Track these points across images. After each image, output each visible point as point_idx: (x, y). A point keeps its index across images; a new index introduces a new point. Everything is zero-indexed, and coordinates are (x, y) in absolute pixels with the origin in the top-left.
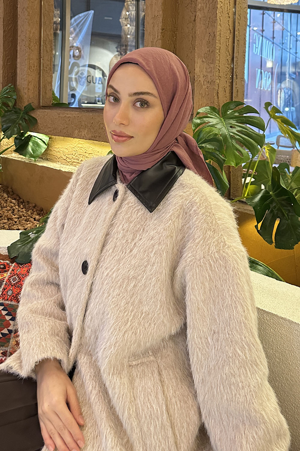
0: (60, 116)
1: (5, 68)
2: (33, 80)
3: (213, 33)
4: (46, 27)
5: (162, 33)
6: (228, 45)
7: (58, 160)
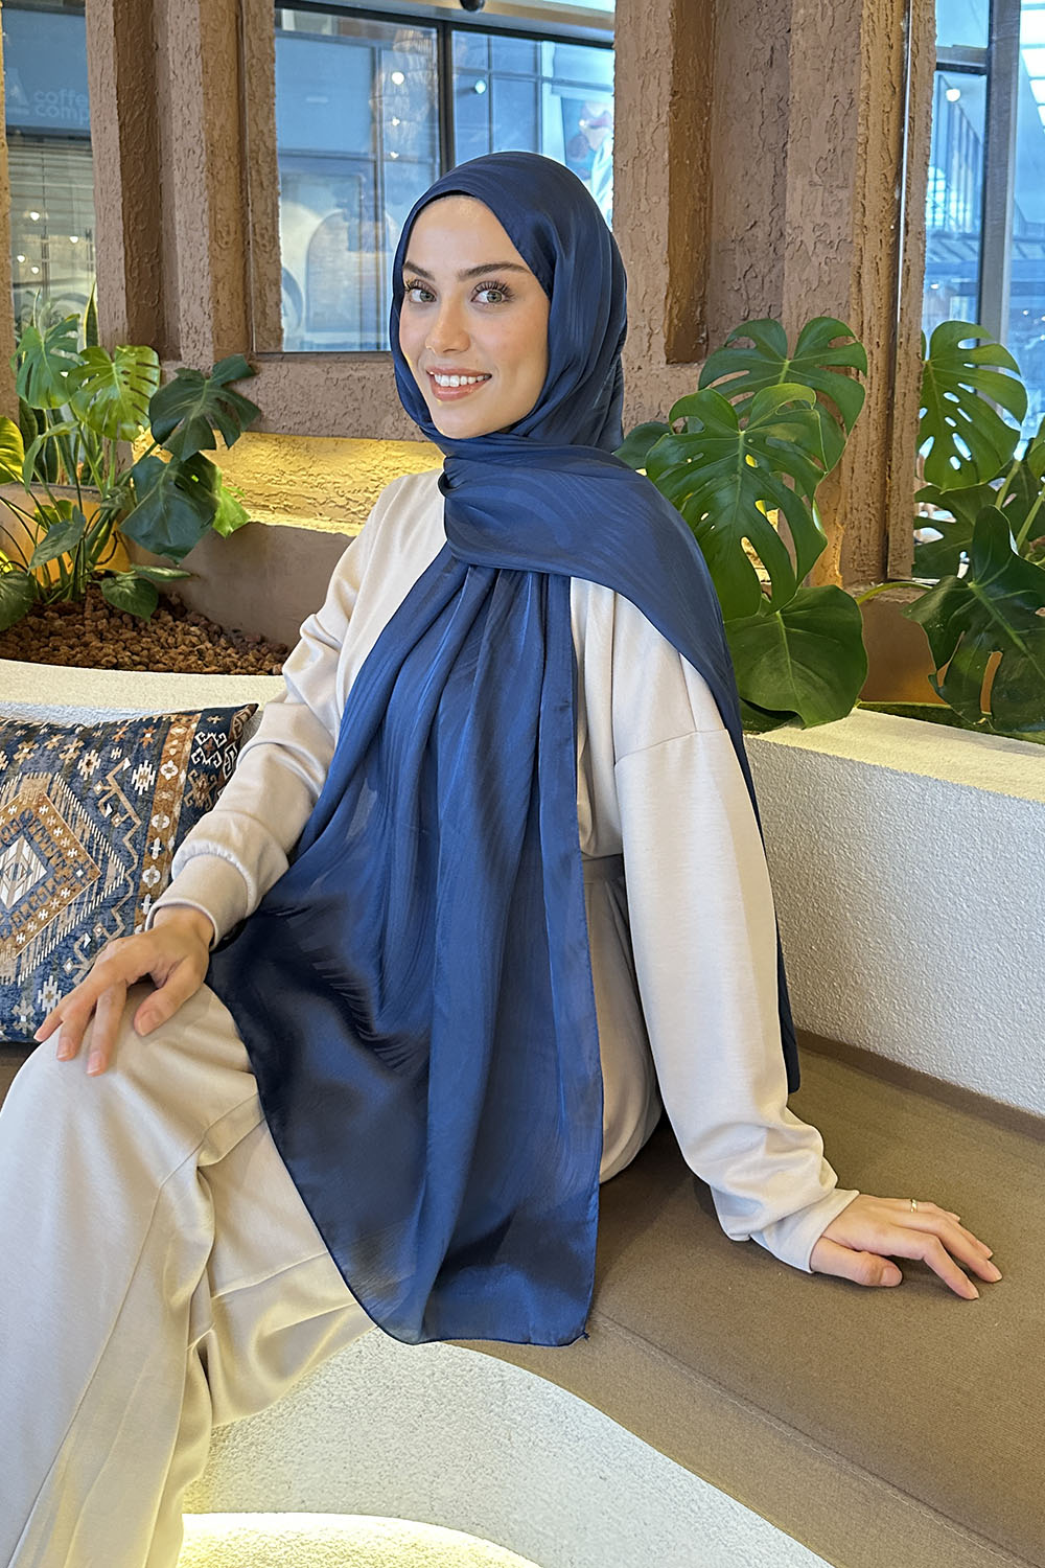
0: (329, 376)
1: (131, 240)
2: (227, 273)
3: (846, 96)
4: (254, 111)
5: (671, 104)
6: (886, 131)
7: (320, 508)
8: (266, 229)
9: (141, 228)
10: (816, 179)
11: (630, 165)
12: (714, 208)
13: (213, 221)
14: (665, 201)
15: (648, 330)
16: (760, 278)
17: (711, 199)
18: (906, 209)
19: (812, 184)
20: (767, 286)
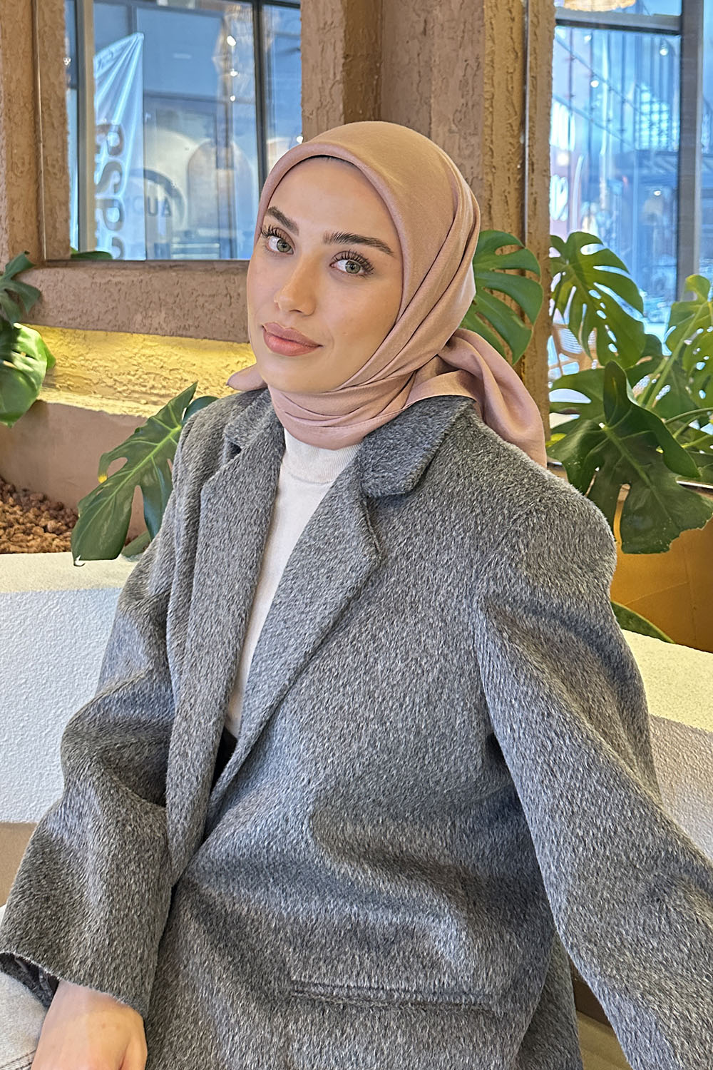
0: (94, 281)
3: (474, 60)
5: (344, 64)
6: (509, 89)
7: (94, 387)
11: (314, 114)
13: (10, 154)
18: (530, 151)
19: (450, 131)
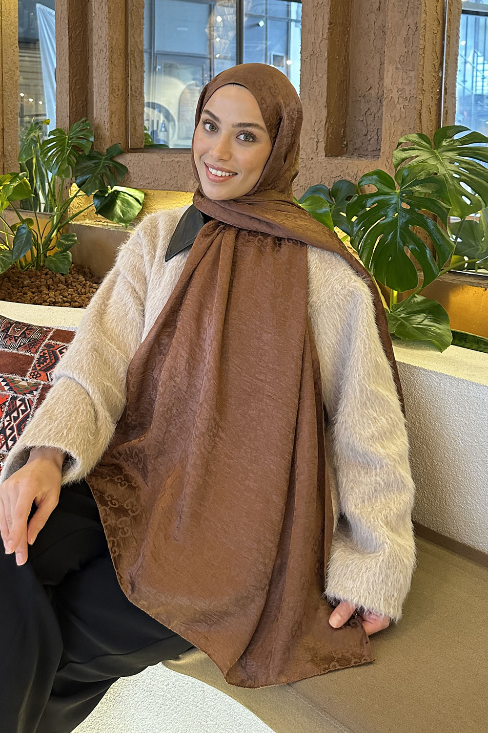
0: (163, 160)
1: (73, 93)
2: (117, 109)
3: (414, 25)
4: (133, 30)
5: (329, 29)
6: (435, 43)
8: (137, 88)
9: (78, 87)
10: (399, 66)
11: (309, 58)
12: (351, 80)
13: (111, 84)
14: (325, 77)
15: (316, 140)
16: (373, 114)
17: (350, 76)
18: (445, 81)
19: (397, 68)
20: (376, 119)
